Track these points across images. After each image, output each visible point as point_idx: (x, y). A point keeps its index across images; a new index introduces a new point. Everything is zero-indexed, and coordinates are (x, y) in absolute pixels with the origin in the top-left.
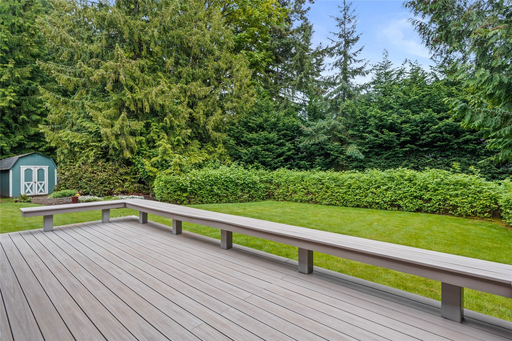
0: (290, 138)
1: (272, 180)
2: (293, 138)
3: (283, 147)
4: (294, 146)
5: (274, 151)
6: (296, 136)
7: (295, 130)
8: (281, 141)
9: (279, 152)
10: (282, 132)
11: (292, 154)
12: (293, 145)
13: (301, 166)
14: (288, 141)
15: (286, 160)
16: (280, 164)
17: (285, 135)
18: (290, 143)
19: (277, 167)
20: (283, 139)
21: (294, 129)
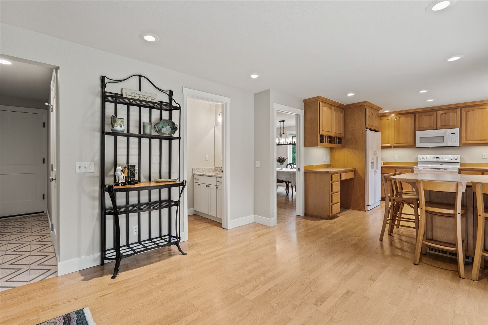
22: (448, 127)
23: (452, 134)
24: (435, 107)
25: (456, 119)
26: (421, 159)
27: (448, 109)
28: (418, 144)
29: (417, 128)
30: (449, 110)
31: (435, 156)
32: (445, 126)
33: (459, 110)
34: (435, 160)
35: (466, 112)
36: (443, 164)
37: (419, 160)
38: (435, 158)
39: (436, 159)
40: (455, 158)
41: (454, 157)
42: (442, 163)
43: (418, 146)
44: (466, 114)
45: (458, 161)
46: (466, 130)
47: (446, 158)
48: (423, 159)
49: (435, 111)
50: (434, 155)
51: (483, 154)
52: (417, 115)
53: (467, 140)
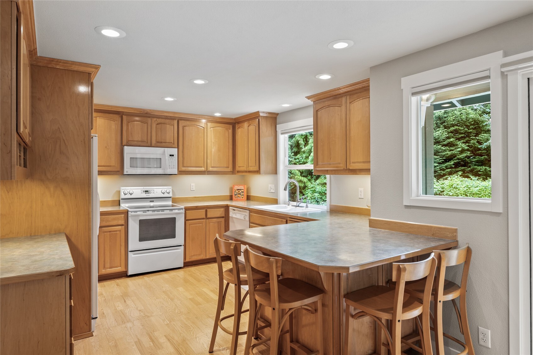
0: (463, 135)
1: (443, 191)
2: (468, 135)
3: (452, 148)
4: (468, 146)
5: (440, 154)
6: (471, 132)
7: (471, 125)
8: (452, 140)
9: (448, 154)
10: (452, 129)
11: (466, 157)
12: (467, 144)
13: (480, 173)
14: (459, 139)
15: (457, 165)
16: (449, 170)
17: (456, 132)
18: (464, 142)
19: (444, 175)
20: (453, 137)
21: (470, 123)
22: (164, 144)
23: (170, 155)
24: (150, 110)
25: (173, 135)
26: (125, 194)
27: (164, 117)
28: (128, 170)
29: (124, 142)
30: (166, 119)
31: (144, 188)
32: (161, 142)
33: (176, 122)
34: (144, 195)
35: (184, 127)
36: (153, 201)
37: (123, 196)
38: (143, 191)
39: (146, 194)
40: (168, 191)
41: (166, 190)
42: (152, 199)
43: (127, 172)
44: (183, 128)
45: (171, 195)
46: (183, 152)
47: (157, 191)
48: (129, 194)
49: (149, 117)
50: (142, 188)
51: (192, 184)
52: (124, 117)
53: (184, 166)
